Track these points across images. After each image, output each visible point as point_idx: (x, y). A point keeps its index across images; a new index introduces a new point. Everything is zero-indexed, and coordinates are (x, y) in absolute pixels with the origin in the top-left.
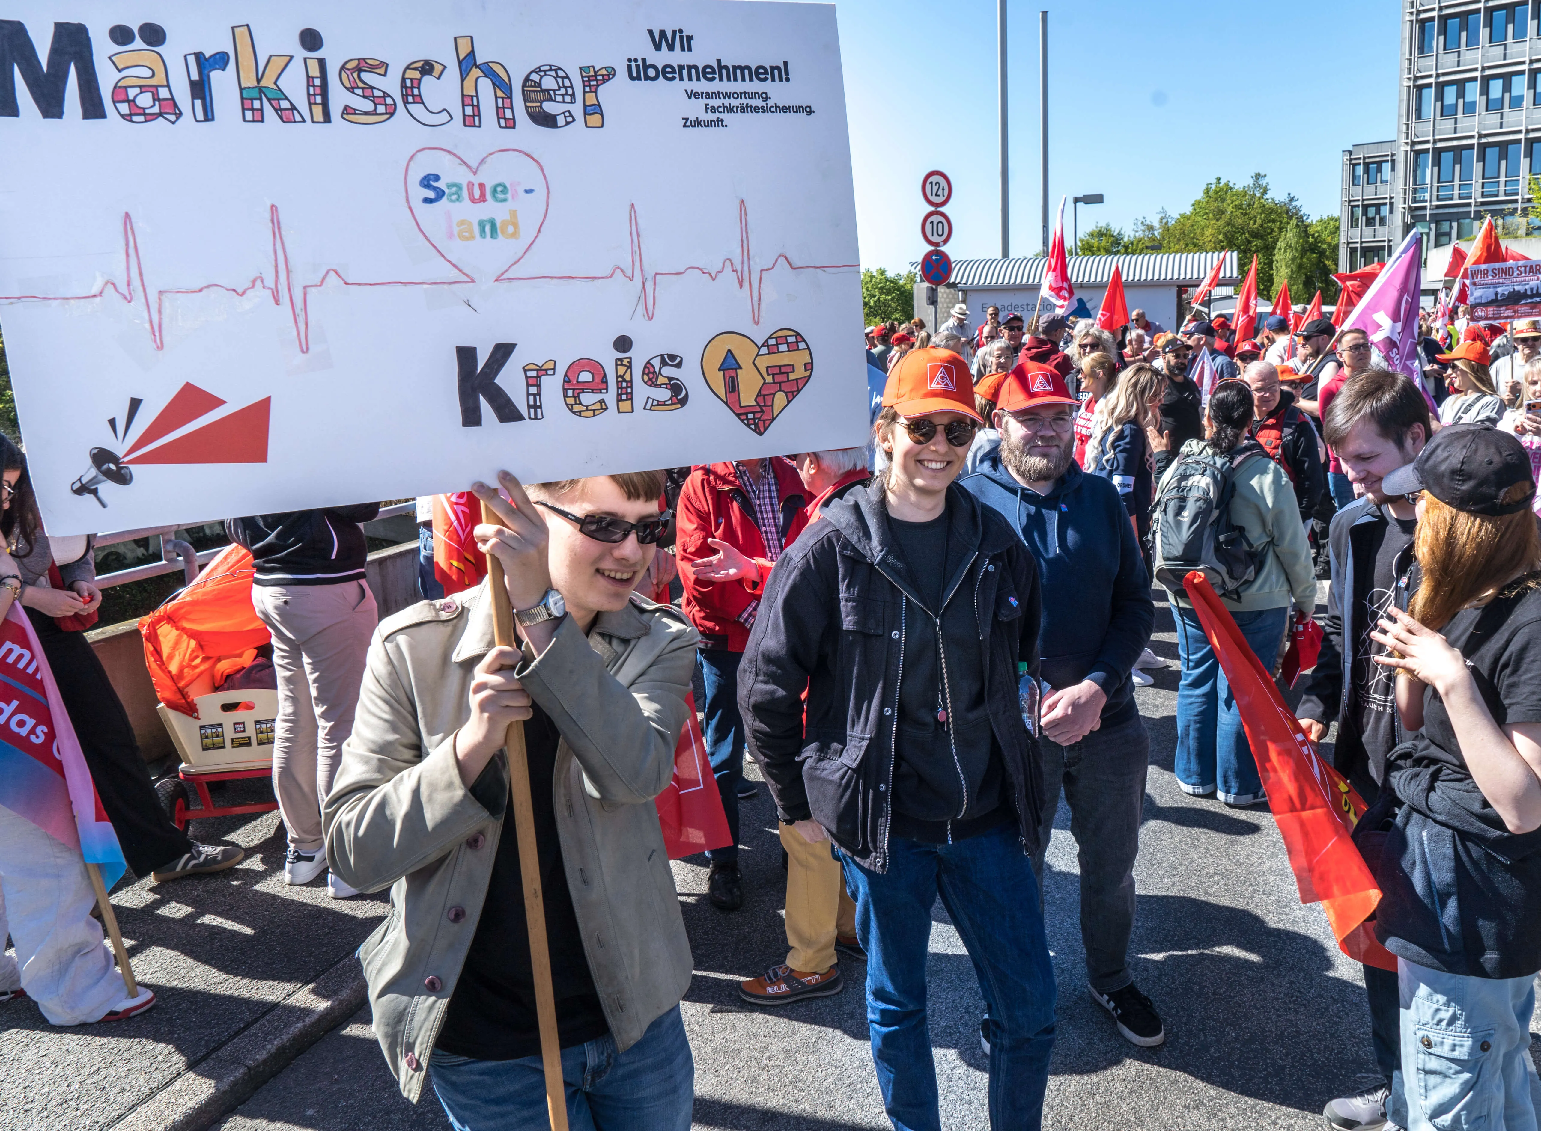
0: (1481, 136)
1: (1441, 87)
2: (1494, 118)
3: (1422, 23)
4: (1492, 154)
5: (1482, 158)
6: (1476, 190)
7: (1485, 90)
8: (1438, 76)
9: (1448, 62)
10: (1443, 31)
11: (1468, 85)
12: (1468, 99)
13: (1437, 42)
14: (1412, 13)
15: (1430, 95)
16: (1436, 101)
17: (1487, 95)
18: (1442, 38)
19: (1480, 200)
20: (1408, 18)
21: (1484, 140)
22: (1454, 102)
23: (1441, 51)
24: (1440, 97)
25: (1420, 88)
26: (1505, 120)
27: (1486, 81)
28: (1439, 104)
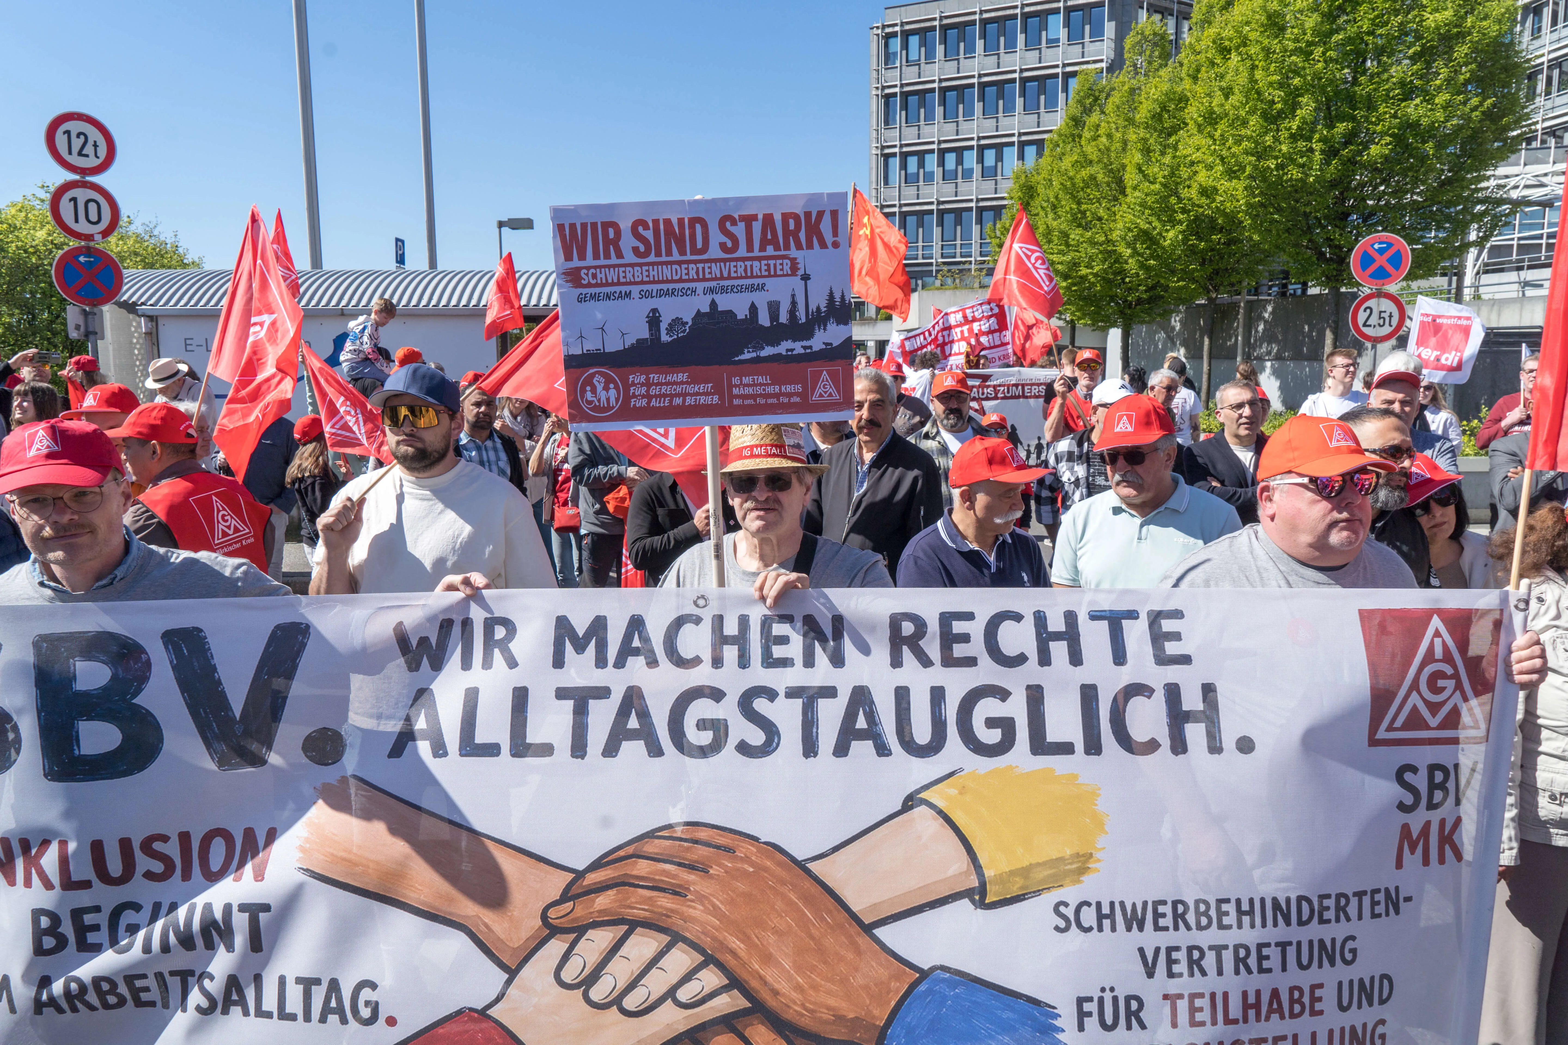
0: (939, 203)
1: (905, 156)
2: (949, 188)
3: (888, 97)
4: (949, 219)
5: (941, 223)
6: (936, 251)
7: (942, 163)
8: (901, 146)
9: (910, 135)
10: (905, 106)
11: (928, 157)
12: (927, 169)
13: (899, 116)
14: (877, 88)
15: (895, 163)
16: (900, 169)
17: (943, 166)
18: (904, 113)
19: (940, 260)
20: (874, 92)
21: (942, 207)
22: (915, 171)
23: (904, 124)
24: (904, 166)
25: (887, 157)
26: (959, 189)
27: (942, 152)
28: (903, 172)
